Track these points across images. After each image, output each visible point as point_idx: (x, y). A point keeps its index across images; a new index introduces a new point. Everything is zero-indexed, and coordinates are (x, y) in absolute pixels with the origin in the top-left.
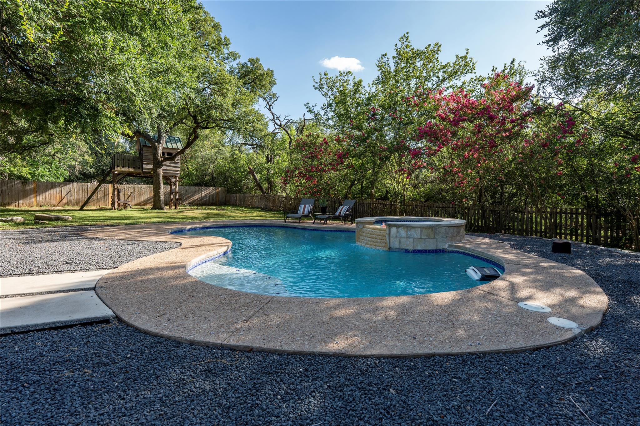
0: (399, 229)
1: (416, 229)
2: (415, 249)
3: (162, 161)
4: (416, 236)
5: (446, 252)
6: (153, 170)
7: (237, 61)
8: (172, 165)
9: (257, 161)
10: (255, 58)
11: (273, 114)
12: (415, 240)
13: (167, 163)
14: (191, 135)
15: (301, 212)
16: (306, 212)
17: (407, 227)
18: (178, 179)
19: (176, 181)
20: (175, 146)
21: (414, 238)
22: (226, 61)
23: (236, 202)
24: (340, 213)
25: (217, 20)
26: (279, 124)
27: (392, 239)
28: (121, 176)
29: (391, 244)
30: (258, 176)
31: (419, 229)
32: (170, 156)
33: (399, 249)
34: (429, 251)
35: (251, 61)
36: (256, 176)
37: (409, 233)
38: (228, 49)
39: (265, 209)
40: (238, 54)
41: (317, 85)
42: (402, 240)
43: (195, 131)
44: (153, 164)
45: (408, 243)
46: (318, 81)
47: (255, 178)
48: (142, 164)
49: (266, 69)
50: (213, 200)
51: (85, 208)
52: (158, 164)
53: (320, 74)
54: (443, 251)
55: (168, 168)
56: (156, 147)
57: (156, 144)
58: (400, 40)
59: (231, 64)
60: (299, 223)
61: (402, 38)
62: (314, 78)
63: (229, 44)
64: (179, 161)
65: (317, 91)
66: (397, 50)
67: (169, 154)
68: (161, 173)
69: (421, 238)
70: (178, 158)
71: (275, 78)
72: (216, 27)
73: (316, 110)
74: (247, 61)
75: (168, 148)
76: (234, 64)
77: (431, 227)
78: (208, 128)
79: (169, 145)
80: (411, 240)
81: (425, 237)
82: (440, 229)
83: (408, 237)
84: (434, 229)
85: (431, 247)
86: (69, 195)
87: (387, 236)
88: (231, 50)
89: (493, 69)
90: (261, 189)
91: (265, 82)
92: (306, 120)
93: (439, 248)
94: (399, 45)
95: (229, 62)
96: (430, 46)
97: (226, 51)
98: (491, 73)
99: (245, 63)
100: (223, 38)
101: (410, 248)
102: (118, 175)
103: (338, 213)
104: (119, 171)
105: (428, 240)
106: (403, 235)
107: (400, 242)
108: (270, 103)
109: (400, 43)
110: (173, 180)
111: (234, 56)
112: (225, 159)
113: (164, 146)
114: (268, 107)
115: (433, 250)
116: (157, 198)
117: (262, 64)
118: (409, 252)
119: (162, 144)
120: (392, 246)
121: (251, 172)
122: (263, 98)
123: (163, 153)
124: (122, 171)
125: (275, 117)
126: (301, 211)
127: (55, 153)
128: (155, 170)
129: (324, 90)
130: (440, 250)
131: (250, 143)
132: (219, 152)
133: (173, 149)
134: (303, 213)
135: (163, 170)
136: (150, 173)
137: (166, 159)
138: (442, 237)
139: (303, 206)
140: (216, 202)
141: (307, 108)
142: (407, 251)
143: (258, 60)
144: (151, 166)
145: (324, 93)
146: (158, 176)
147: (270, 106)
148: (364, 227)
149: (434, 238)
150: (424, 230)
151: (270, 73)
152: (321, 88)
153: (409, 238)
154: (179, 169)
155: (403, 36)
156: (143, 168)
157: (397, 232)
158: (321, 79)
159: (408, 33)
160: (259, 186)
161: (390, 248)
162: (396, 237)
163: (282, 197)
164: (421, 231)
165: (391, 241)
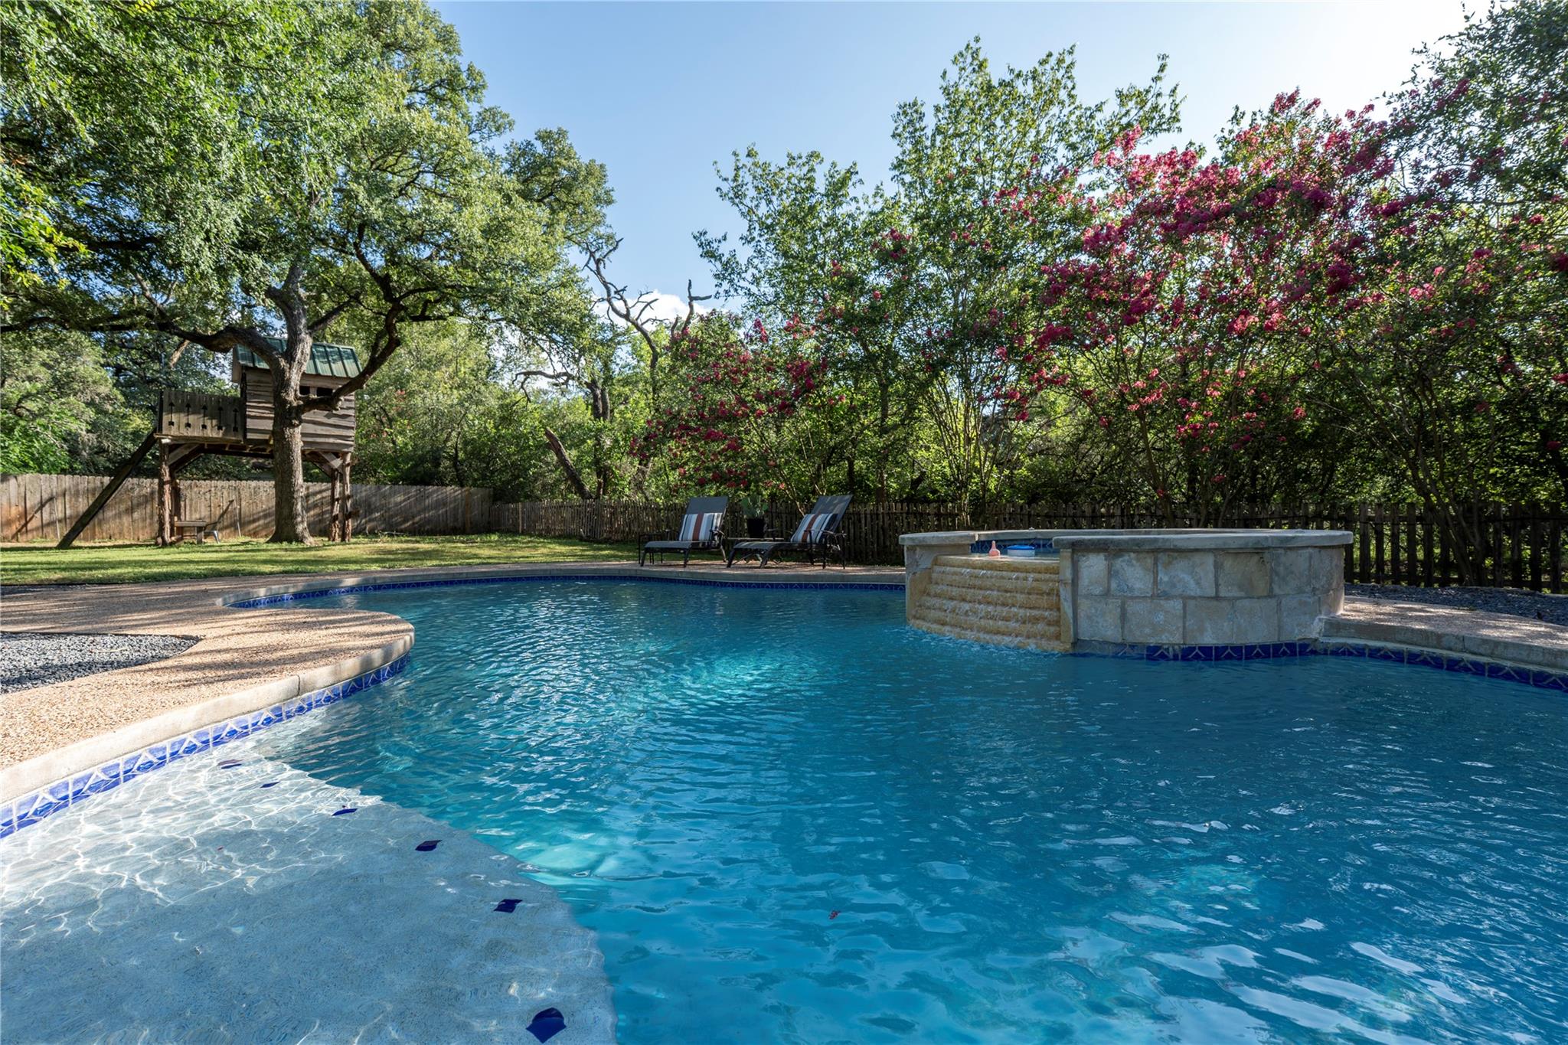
0: (1119, 563)
1: (1197, 558)
2: (1191, 642)
3: (299, 410)
4: (1193, 589)
5: (1314, 652)
6: (273, 433)
7: (507, 137)
8: (331, 421)
9: (570, 418)
10: (555, 130)
11: (605, 284)
12: (1191, 604)
13: (318, 415)
14: (380, 336)
15: (690, 536)
16: (703, 535)
17: (1156, 551)
18: (348, 460)
19: (343, 466)
20: (338, 369)
21: (1186, 599)
22: (476, 136)
23: (516, 525)
24: (808, 531)
25: (445, 20)
26: (624, 312)
27: (1084, 605)
28: (182, 452)
29: (1083, 624)
30: (571, 455)
31: (1210, 559)
32: (326, 397)
33: (1123, 645)
34: (1250, 649)
35: (544, 137)
36: (566, 453)
37: (1163, 577)
38: (479, 102)
39: (591, 539)
40: (507, 116)
41: (726, 187)
42: (1133, 607)
43: (389, 328)
44: (275, 419)
45: (1161, 617)
46: (731, 175)
47: (562, 461)
48: (245, 417)
49: (585, 160)
50: (456, 520)
51: (76, 543)
52: (286, 416)
53: (735, 154)
54: (1300, 651)
55: (320, 430)
56: (283, 371)
57: (283, 363)
58: (955, 61)
59: (489, 144)
60: (685, 566)
61: (961, 54)
62: (719, 166)
63: (483, 86)
64: (351, 412)
65: (727, 203)
66: (946, 91)
67: (321, 391)
68: (298, 446)
69: (1217, 598)
70: (347, 403)
71: (608, 186)
72: (446, 38)
73: (724, 249)
74: (532, 138)
75: (318, 375)
76: (499, 144)
77: (1259, 550)
78: (428, 318)
79: (324, 369)
80: (1176, 605)
81: (1235, 593)
82: (1292, 555)
83: (1159, 595)
84: (1267, 555)
85: (1259, 634)
86: (47, 508)
87: (1065, 593)
88: (487, 104)
89: (1235, 117)
90: (580, 490)
91: (584, 193)
92: (697, 298)
93: (1286, 638)
94: (953, 75)
95: (483, 138)
96: (1050, 55)
97: (474, 109)
98: (1229, 126)
99: (529, 143)
100: (464, 68)
101: (1171, 638)
102: (172, 448)
103: (799, 535)
104: (174, 438)
105: (1246, 603)
106: (1138, 585)
107: (1123, 617)
108: (597, 255)
109: (956, 69)
110: (337, 463)
111: (493, 121)
112: (488, 414)
113: (307, 367)
114: (593, 265)
115: (1265, 648)
116: (286, 512)
117: (576, 149)
118: (1163, 656)
119: (300, 364)
120: (1084, 636)
121: (553, 445)
122: (579, 244)
123: (304, 390)
124: (186, 438)
125: (613, 290)
126: (688, 534)
127: (20, 401)
128: (278, 434)
129: (747, 201)
130: (1291, 646)
131: (550, 372)
132: (474, 399)
133: (333, 377)
134: (696, 537)
135: (303, 435)
136: (266, 442)
137: (310, 405)
138: (1300, 591)
139: (695, 516)
140: (464, 524)
141: (701, 245)
142: (1155, 654)
143: (562, 133)
144: (268, 425)
145: (745, 210)
146: (287, 449)
147: (598, 262)
148: (936, 562)
149: (1271, 595)
150: (1228, 563)
151: (594, 173)
152: (737, 196)
153: (1167, 596)
154: (352, 433)
155: (963, 48)
156: (245, 431)
157: (1111, 573)
158: (737, 169)
159: (977, 40)
160: (574, 478)
161: (1077, 642)
162: (1107, 594)
163: (635, 505)
164: (1218, 566)
165: (1082, 614)
